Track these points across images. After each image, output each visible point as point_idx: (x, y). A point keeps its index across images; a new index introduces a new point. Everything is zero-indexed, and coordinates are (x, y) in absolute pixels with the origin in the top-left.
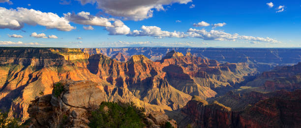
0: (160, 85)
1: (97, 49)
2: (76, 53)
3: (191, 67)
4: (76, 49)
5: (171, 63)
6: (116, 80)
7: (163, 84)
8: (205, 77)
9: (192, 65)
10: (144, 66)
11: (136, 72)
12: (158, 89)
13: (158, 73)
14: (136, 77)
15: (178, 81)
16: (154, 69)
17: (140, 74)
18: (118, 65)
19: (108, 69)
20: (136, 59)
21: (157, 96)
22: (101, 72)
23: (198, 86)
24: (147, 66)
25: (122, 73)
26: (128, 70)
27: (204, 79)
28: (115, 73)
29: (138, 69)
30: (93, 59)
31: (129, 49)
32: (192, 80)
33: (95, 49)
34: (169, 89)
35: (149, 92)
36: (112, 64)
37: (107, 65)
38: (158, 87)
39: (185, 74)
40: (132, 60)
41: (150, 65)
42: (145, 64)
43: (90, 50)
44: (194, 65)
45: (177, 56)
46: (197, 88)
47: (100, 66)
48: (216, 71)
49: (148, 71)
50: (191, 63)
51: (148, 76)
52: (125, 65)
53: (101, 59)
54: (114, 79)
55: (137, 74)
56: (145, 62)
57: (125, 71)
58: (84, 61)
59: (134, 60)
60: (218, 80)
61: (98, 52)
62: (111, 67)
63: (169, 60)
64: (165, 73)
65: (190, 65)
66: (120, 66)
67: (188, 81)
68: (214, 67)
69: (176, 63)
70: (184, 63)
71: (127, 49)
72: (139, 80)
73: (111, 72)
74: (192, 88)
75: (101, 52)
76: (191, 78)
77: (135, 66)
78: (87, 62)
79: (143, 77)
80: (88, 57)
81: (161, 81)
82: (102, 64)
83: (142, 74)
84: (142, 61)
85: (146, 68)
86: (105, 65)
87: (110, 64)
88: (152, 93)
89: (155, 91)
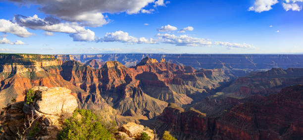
0: (134, 94)
1: (70, 56)
2: (49, 60)
3: (166, 74)
4: (49, 55)
5: (144, 71)
6: (90, 87)
7: (137, 93)
8: (180, 84)
9: (167, 72)
10: (118, 72)
11: (110, 78)
13: (133, 79)
14: (110, 83)
15: (153, 89)
16: (129, 75)
17: (114, 80)
18: (91, 72)
19: (81, 75)
20: (110, 65)
21: (131, 106)
22: (74, 79)
23: (174, 93)
24: (121, 73)
25: (96, 80)
26: (102, 77)
27: (180, 87)
28: (89, 80)
29: (112, 75)
30: (67, 66)
31: (103, 56)
32: (168, 87)
33: (68, 56)
34: (144, 97)
36: (86, 71)
37: (80, 72)
39: (159, 81)
40: (105, 66)
41: (124, 72)
42: (119, 70)
43: (63, 56)
44: (169, 72)
45: (151, 63)
46: (172, 95)
47: (73, 72)
48: (191, 78)
49: (123, 78)
51: (122, 82)
52: (99, 72)
53: (75, 65)
54: (88, 86)
55: (111, 80)
56: (119, 69)
57: (99, 77)
58: (57, 68)
59: (108, 67)
60: (194, 86)
61: (71, 59)
62: (85, 73)
63: (142, 67)
64: (139, 81)
65: (165, 71)
66: (93, 73)
67: (163, 88)
68: (189, 74)
69: (150, 70)
70: (159, 70)
71: (101, 56)
72: (113, 87)
73: (84, 78)
74: (167, 95)
75: (75, 58)
76: (166, 85)
77: (109, 72)
78: (60, 69)
79: (117, 83)
80: (62, 63)
82: (76, 71)
83: (116, 80)
84: (116, 67)
85: (120, 75)
86: (78, 72)
87: (84, 71)
88: (125, 104)
89: (127, 101)
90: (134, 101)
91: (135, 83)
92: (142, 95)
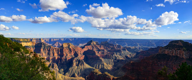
0: (78, 63)
1: (41, 39)
2: (26, 42)
3: (102, 51)
4: (26, 39)
5: (89, 49)
7: (80, 63)
8: (110, 59)
9: (103, 50)
10: (70, 50)
11: (64, 53)
12: (77, 67)
13: (79, 55)
14: (64, 57)
15: (92, 61)
16: (77, 52)
17: (67, 55)
18: (53, 50)
19: (47, 52)
21: (75, 71)
22: (42, 54)
23: (105, 64)
24: (72, 50)
25: (56, 55)
26: (60, 53)
27: (110, 60)
28: (52, 54)
29: (66, 52)
30: (38, 46)
32: (101, 60)
33: (40, 39)
34: (85, 66)
35: (70, 69)
36: (50, 49)
37: (46, 50)
38: (76, 65)
39: (96, 56)
40: (62, 46)
41: (74, 50)
42: (70, 49)
43: (37, 39)
44: (105, 50)
45: (94, 44)
46: (104, 65)
47: (42, 50)
49: (73, 54)
50: (103, 49)
51: (72, 56)
52: (58, 49)
53: (43, 45)
54: (51, 58)
55: (65, 55)
56: (71, 48)
57: (58, 53)
58: (31, 47)
59: (64, 46)
61: (42, 41)
62: (49, 51)
63: (88, 46)
64: (84, 56)
65: (102, 50)
66: (54, 50)
67: (98, 61)
69: (93, 48)
70: (98, 49)
71: (63, 39)
72: (66, 59)
73: (49, 54)
74: (100, 65)
75: (45, 41)
76: (101, 58)
77: (64, 50)
78: (33, 48)
79: (69, 57)
80: (35, 44)
81: (79, 61)
82: (44, 49)
83: (68, 55)
84: (69, 47)
85: (71, 52)
86: (45, 50)
87: (49, 49)
88: (72, 70)
89: (74, 68)
90: (78, 68)
91: (81, 57)
92: (83, 64)
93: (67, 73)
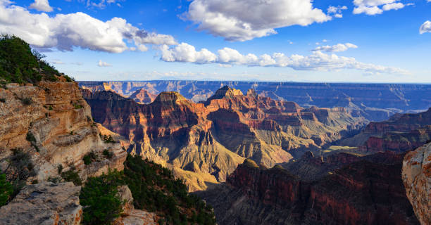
0: (201, 140)
3: (253, 113)
5: (222, 107)
6: (134, 132)
7: (205, 139)
8: (273, 130)
9: (255, 110)
10: (177, 109)
11: (163, 118)
12: (197, 147)
13: (200, 120)
14: (163, 127)
15: (230, 137)
16: (194, 114)
17: (170, 121)
18: (137, 109)
19: (121, 115)
20: (165, 98)
21: (194, 157)
22: (110, 120)
23: (263, 143)
24: (182, 110)
25: (143, 121)
26: (152, 116)
27: (273, 133)
28: (133, 120)
29: (167, 113)
32: (253, 134)
33: (101, 83)
34: (215, 147)
35: (182, 151)
36: (128, 107)
37: (120, 109)
38: (196, 143)
39: (241, 124)
40: (158, 100)
41: (186, 109)
42: (178, 106)
44: (259, 109)
45: (232, 95)
46: (259, 146)
47: (108, 110)
48: (293, 121)
49: (183, 118)
50: (254, 107)
51: (182, 125)
52: (149, 108)
53: (111, 98)
54: (131, 131)
56: (179, 103)
57: (148, 117)
59: (162, 100)
60: (296, 135)
61: (107, 88)
62: (127, 111)
63: (219, 100)
64: (211, 122)
65: (252, 109)
66: (140, 110)
67: (246, 135)
68: (290, 114)
69: (230, 106)
70: (243, 106)
71: (155, 84)
72: (168, 132)
73: (126, 119)
74: (252, 146)
75: (113, 87)
76: (252, 129)
77: (162, 109)
79: (175, 127)
81: (202, 134)
82: (113, 108)
83: (173, 121)
84: (174, 102)
85: (180, 113)
88: (188, 153)
89: (191, 150)
90: (199, 151)
91: (205, 125)
92: (211, 143)
93: (176, 160)
